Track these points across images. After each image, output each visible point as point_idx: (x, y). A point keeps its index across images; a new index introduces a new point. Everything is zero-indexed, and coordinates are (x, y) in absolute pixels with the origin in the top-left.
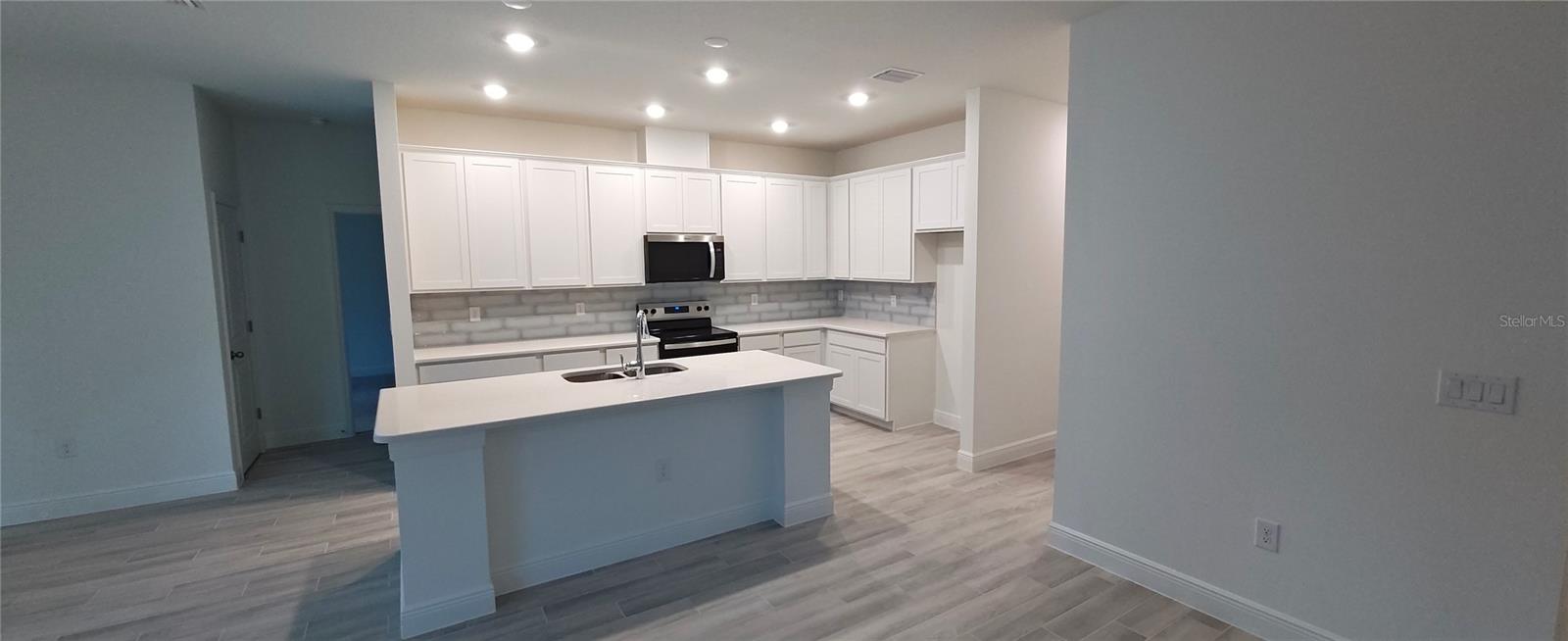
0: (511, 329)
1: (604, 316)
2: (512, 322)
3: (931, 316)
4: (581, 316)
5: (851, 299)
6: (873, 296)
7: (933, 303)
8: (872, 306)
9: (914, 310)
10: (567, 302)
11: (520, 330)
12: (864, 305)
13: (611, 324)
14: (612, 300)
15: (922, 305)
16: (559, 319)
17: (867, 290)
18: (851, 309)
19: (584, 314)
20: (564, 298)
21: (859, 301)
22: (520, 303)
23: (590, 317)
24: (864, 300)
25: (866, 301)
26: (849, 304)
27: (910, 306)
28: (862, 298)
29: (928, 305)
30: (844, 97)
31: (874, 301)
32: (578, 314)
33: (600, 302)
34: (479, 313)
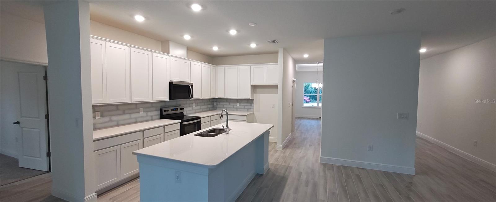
0: (114, 121)
1: (149, 114)
2: (114, 118)
3: (252, 109)
4: (141, 113)
5: (220, 104)
6: (229, 103)
7: (253, 105)
8: (229, 106)
9: (246, 107)
10: (136, 108)
11: (118, 121)
12: (225, 106)
13: (152, 116)
14: (152, 107)
15: (249, 106)
16: (134, 116)
17: (227, 101)
18: (220, 107)
19: (142, 113)
20: (135, 107)
21: (223, 105)
22: (118, 109)
23: (145, 114)
24: (226, 105)
25: (227, 105)
26: (218, 106)
27: (244, 106)
28: (225, 104)
29: (251, 106)
30: (249, 45)
31: (230, 105)
32: (140, 113)
33: (148, 108)
34: (100, 115)
